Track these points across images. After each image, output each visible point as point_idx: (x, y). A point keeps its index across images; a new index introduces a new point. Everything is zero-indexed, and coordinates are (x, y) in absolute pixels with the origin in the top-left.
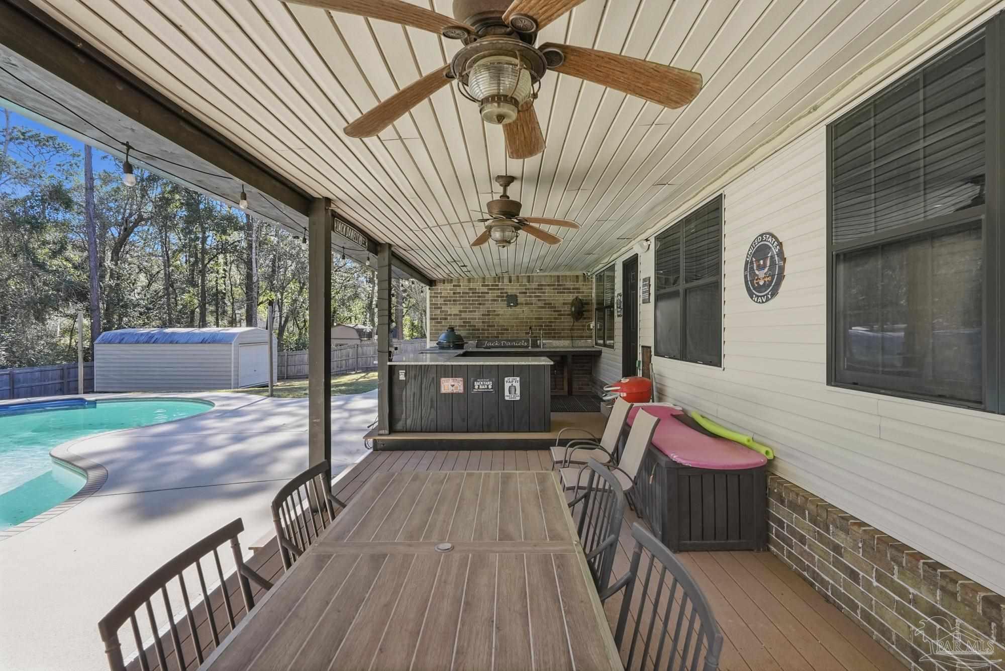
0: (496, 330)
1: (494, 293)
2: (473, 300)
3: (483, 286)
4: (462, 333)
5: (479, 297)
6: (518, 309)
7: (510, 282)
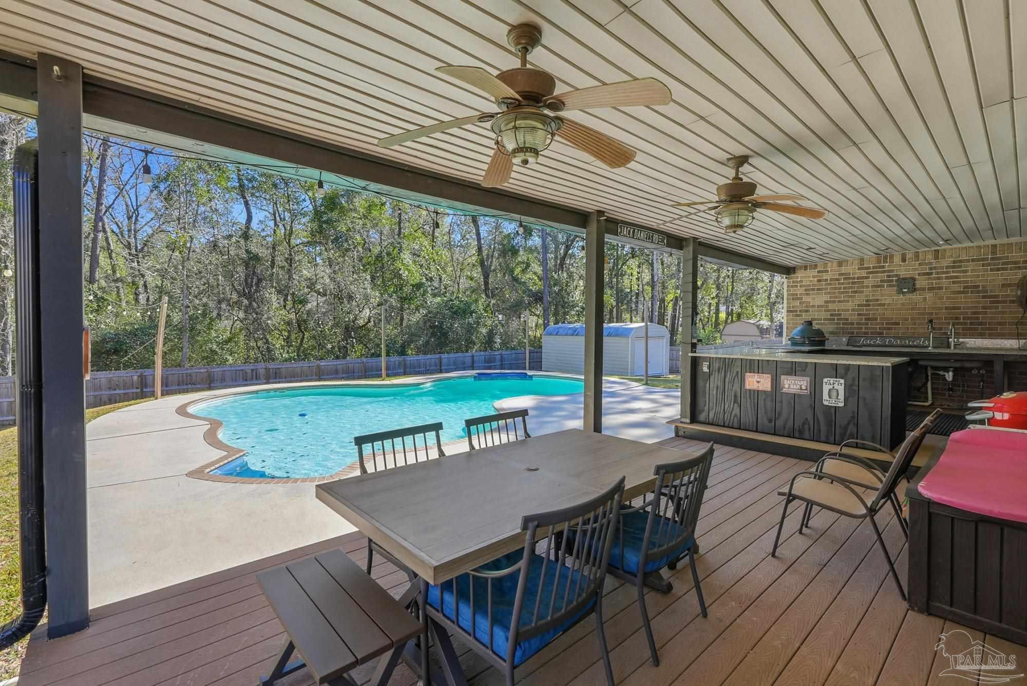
0: (878, 324)
1: (877, 277)
2: (844, 288)
3: (859, 269)
4: (827, 328)
5: (853, 283)
6: (916, 297)
7: (904, 260)
